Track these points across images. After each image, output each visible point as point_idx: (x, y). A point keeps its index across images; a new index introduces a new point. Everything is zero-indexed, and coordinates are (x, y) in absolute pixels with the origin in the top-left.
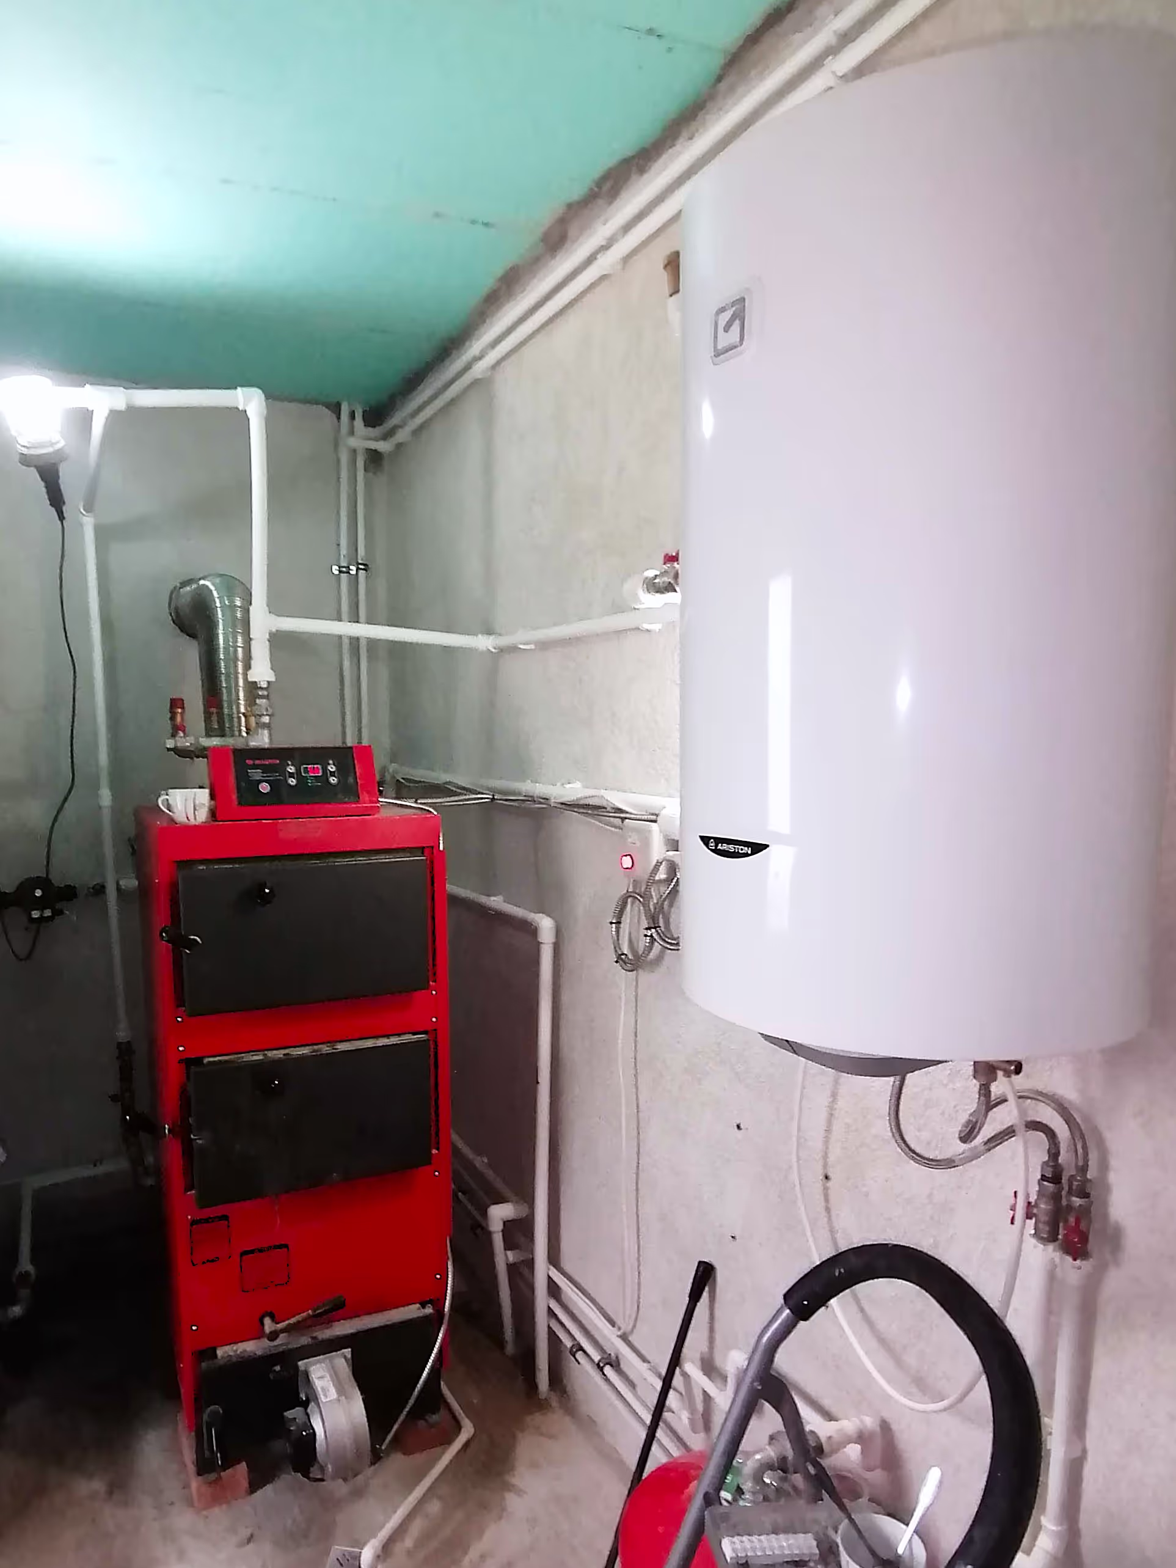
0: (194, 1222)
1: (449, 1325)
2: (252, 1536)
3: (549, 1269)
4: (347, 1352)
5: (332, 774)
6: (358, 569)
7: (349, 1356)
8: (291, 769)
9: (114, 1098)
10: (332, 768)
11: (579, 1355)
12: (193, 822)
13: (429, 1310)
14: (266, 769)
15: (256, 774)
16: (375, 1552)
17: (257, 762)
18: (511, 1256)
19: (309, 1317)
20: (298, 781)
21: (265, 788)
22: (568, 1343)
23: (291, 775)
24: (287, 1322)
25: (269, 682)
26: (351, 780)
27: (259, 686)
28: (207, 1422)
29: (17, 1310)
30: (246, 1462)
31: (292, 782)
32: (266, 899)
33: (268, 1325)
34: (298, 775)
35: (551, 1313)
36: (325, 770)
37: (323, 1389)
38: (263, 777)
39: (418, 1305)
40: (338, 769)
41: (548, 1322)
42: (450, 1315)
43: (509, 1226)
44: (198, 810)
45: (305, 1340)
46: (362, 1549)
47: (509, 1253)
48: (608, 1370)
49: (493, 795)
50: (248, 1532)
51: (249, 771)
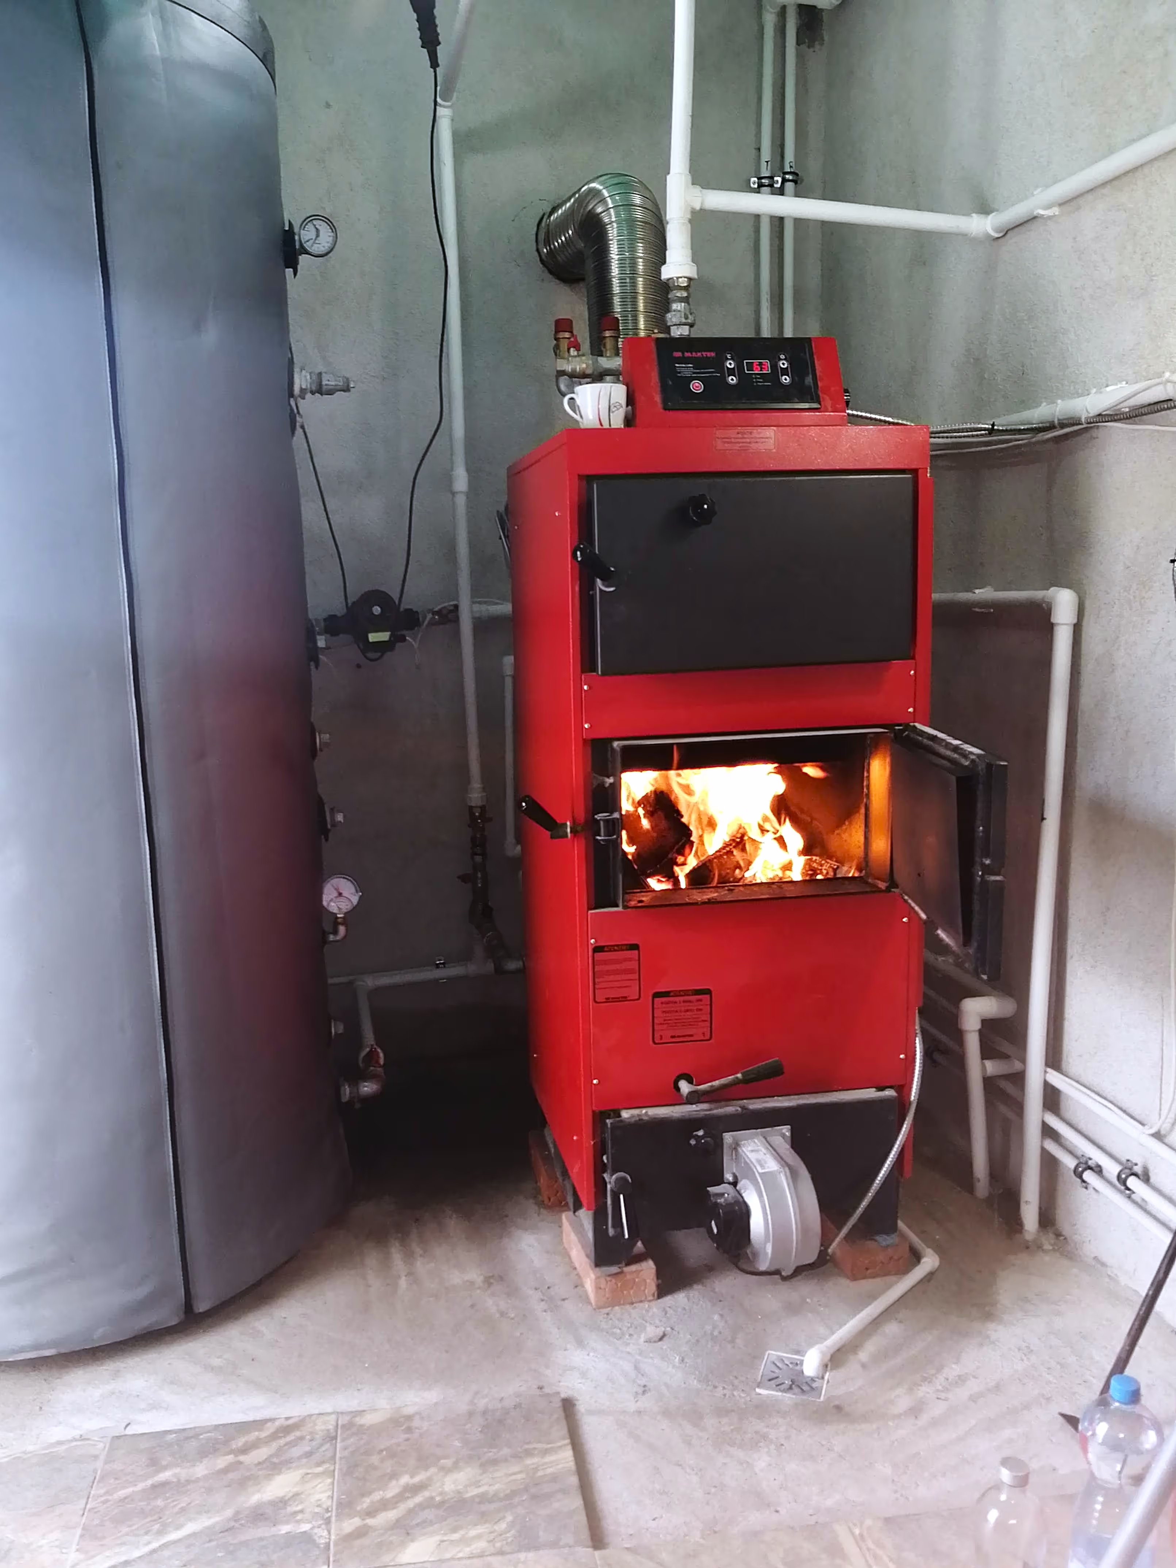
0: (597, 949)
1: (915, 1118)
2: (664, 1335)
3: (1046, 1072)
4: (786, 1130)
5: (785, 372)
6: (784, 181)
7: (788, 1134)
8: (730, 364)
9: (464, 878)
10: (783, 364)
11: (1088, 1176)
12: (606, 425)
13: (890, 1093)
14: (699, 364)
15: (685, 370)
16: (822, 1360)
17: (687, 354)
18: (991, 1067)
19: (737, 1082)
20: (739, 380)
21: (697, 386)
22: (1070, 1163)
23: (731, 372)
24: (710, 1084)
25: (690, 279)
26: (809, 380)
27: (676, 284)
28: (612, 1190)
29: (368, 1088)
30: (653, 1260)
31: (732, 380)
32: (706, 518)
33: (685, 1087)
34: (739, 371)
35: (1048, 1132)
36: (774, 366)
37: (759, 1161)
38: (694, 373)
39: (874, 1089)
40: (790, 364)
41: (1042, 1142)
42: (918, 1103)
43: (989, 1026)
44: (613, 412)
45: (730, 1109)
46: (803, 1356)
47: (988, 1064)
48: (1132, 1182)
49: (993, 425)
50: (660, 1332)
51: (677, 365)
